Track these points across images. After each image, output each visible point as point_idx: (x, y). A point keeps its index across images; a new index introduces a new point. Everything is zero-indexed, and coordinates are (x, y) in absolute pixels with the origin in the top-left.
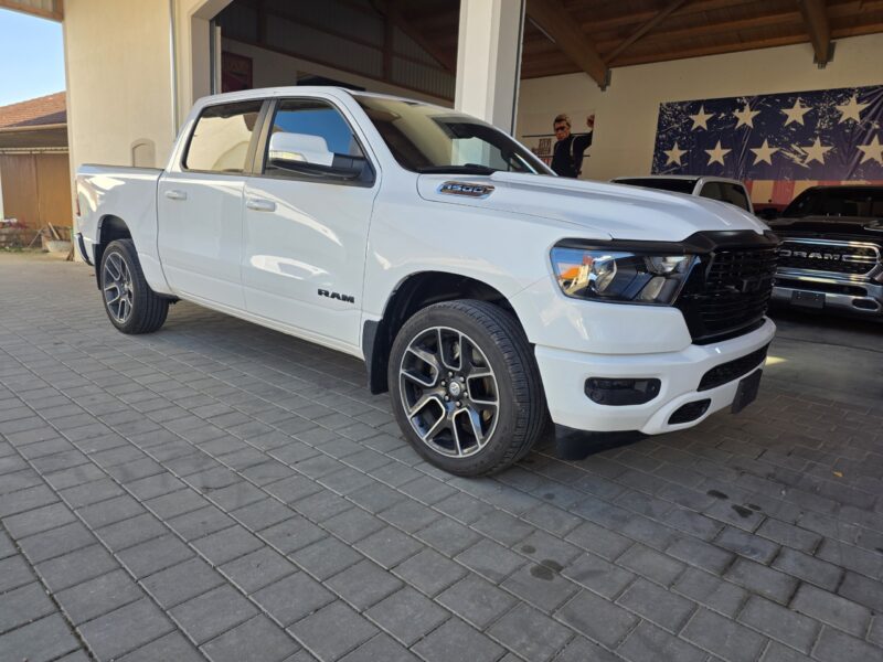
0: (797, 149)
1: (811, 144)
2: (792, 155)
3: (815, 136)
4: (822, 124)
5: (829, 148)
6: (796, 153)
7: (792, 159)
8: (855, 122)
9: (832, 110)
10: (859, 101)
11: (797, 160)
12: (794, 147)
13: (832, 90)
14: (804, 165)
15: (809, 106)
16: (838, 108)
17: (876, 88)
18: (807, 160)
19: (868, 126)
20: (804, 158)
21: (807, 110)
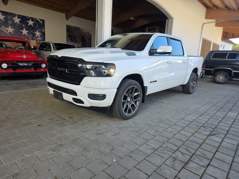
0: (4, 28)
1: (8, 27)
2: (3, 30)
3: (9, 25)
4: (10, 22)
5: (14, 29)
6: (4, 29)
7: (3, 31)
8: (18, 24)
9: (12, 19)
10: (18, 18)
11: (5, 31)
12: (3, 27)
13: (10, 13)
14: (7, 33)
15: (5, 16)
16: (13, 18)
17: (21, 16)
18: (8, 32)
19: (22, 25)
20: (7, 31)
21: (4, 17)
